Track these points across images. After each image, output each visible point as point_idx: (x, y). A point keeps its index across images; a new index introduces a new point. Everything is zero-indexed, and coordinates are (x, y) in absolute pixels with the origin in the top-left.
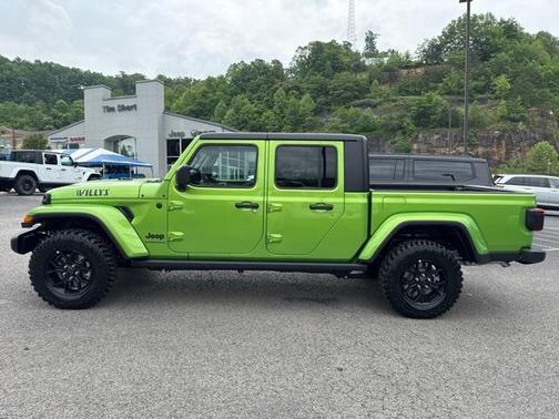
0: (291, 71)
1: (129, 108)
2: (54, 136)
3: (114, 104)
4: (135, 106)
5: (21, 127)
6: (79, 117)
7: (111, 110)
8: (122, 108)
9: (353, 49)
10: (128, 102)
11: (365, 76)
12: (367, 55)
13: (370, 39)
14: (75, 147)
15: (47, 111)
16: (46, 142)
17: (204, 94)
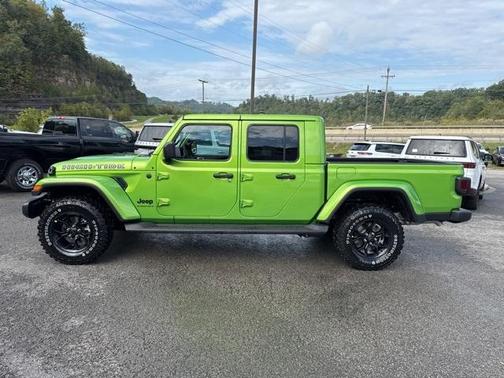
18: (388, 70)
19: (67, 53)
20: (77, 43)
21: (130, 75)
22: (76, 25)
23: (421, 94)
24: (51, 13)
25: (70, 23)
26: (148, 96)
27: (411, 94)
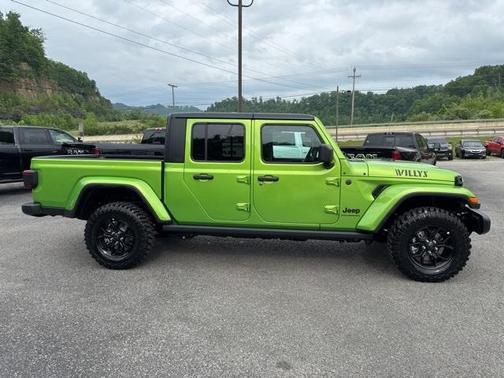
18: (354, 71)
19: (25, 60)
20: (36, 50)
21: (93, 82)
22: (33, 31)
23: (384, 92)
24: (5, 18)
25: (27, 29)
26: (113, 102)
27: (375, 92)
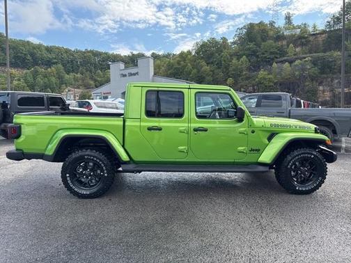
0: (234, 43)
1: (134, 74)
2: (95, 92)
3: (126, 72)
4: (137, 73)
5: (78, 88)
6: (108, 81)
7: (124, 76)
8: (131, 74)
9: (276, 26)
10: (134, 70)
11: (285, 43)
12: (286, 29)
13: (288, 18)
14: (106, 98)
15: (92, 78)
16: (91, 95)
17: (179, 63)
